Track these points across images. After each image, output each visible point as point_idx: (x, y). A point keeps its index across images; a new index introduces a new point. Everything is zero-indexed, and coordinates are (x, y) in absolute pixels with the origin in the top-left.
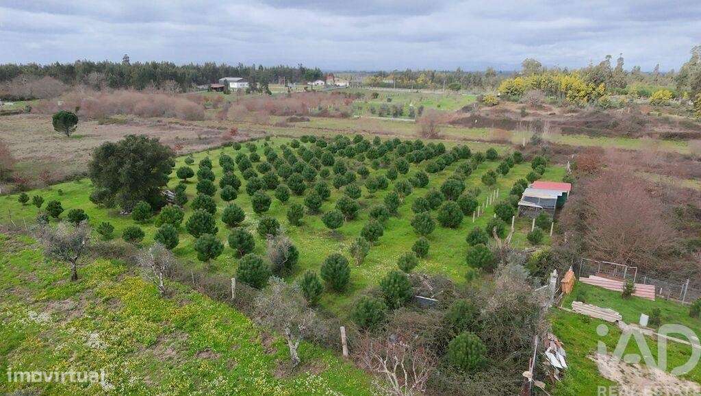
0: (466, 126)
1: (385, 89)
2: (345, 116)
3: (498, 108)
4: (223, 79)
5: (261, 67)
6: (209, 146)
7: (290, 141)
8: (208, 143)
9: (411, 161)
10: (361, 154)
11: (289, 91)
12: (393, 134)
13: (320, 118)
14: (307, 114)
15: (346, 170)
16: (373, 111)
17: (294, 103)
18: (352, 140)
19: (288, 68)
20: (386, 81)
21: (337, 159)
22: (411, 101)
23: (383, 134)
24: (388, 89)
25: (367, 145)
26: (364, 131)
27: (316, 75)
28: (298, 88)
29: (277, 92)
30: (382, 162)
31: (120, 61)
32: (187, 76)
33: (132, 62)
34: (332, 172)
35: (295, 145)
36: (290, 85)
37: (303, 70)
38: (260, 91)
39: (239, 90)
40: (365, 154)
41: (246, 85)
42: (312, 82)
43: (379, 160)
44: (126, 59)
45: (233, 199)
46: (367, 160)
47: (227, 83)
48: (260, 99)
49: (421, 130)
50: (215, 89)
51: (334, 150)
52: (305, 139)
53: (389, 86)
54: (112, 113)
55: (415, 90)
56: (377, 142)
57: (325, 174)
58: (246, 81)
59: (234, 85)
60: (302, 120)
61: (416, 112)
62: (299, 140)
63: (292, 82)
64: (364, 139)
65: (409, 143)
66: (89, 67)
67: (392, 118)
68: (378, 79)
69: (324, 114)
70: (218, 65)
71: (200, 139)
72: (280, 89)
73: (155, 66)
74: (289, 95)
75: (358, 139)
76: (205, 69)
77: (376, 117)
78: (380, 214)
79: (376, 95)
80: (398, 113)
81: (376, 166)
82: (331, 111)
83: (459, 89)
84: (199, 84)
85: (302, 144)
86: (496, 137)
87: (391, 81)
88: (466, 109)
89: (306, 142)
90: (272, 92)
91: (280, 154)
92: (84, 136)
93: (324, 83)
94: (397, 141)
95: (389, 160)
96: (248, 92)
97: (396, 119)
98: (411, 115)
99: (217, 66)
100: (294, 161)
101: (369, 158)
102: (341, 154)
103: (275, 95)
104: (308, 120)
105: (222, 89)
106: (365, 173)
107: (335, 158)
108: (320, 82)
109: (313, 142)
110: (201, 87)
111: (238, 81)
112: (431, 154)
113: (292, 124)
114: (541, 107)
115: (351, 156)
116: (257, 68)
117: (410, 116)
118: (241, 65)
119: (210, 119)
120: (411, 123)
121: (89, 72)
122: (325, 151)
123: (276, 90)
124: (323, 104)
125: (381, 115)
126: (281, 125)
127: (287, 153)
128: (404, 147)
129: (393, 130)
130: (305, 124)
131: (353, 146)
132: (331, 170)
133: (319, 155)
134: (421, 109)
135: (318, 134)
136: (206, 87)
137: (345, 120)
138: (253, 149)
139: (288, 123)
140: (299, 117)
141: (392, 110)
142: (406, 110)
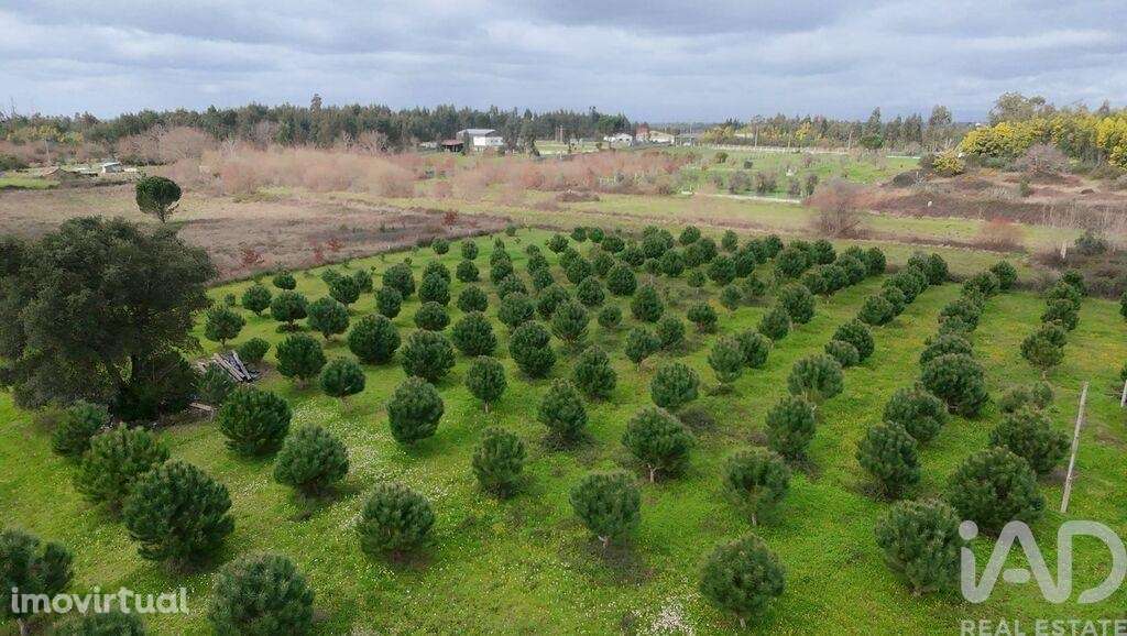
0: (909, 213)
1: (738, 148)
2: (665, 191)
3: (965, 178)
4: (461, 133)
5: (528, 114)
6: (389, 245)
7: (550, 236)
8: (394, 240)
9: (818, 289)
10: (695, 270)
11: (570, 151)
12: (759, 226)
13: (617, 196)
14: (596, 187)
15: (662, 309)
16: (718, 182)
17: (574, 169)
18: (676, 236)
19: (572, 114)
20: (740, 135)
21: (644, 279)
22: (788, 167)
23: (740, 225)
24: (744, 148)
25: (709, 251)
26: (701, 220)
27: (619, 125)
28: (586, 147)
29: (549, 152)
30: (745, 291)
31: (308, 105)
32: (404, 125)
33: (324, 105)
34: (626, 313)
35: (559, 246)
36: (573, 141)
37: (596, 117)
38: (521, 150)
39: (487, 149)
40: (704, 268)
41: (499, 141)
42: (610, 135)
43: (738, 284)
44: (317, 100)
45: (354, 391)
46: (709, 284)
47: (468, 139)
48: (520, 163)
49: (818, 218)
50: (450, 147)
51: (635, 259)
52: (580, 234)
53: (745, 142)
54: (268, 183)
55: (794, 150)
56: (730, 242)
57: (610, 320)
58: (499, 135)
59: (480, 141)
60: (585, 198)
61: (803, 184)
62: (567, 236)
63: (577, 138)
64: (703, 235)
65: (802, 247)
66: (258, 114)
67: (755, 198)
68: (728, 131)
69: (626, 187)
70: (458, 108)
71: (382, 230)
72: (554, 148)
73: (357, 110)
74: (569, 158)
75: (690, 236)
76: (436, 115)
77: (724, 195)
78: (763, 482)
79: (723, 157)
80: (767, 188)
81: (732, 300)
82: (642, 184)
83: (879, 146)
84: (422, 141)
85: (574, 245)
86: (988, 238)
87: (750, 136)
88: (902, 181)
89: (582, 239)
90: (542, 152)
91: (520, 266)
92: (192, 222)
93: (631, 138)
94: (775, 244)
95: (761, 286)
96: (501, 152)
97: (762, 198)
98: (793, 192)
99: (457, 111)
100: (545, 281)
101: (714, 278)
102: (653, 269)
103: (545, 158)
104: (597, 199)
105: (460, 147)
106: (706, 321)
107: (638, 277)
108: (624, 136)
109: (597, 240)
110: (426, 144)
111: (487, 135)
112: (859, 273)
113: (566, 205)
114: (1056, 179)
115: (674, 272)
116: (521, 114)
117: (790, 193)
118: (495, 110)
119: (423, 195)
120: (793, 205)
121: (257, 120)
122: (617, 261)
123: (546, 149)
124: (626, 171)
125: (733, 191)
126: (546, 207)
127: (537, 263)
128: (792, 256)
129: (758, 218)
130: (591, 205)
131: (680, 250)
132: (625, 307)
133: (603, 267)
134: (813, 180)
135: (610, 225)
136: (433, 145)
137: (665, 200)
138: (471, 253)
139: (561, 205)
140: (580, 194)
141: (755, 183)
142: (780, 183)
